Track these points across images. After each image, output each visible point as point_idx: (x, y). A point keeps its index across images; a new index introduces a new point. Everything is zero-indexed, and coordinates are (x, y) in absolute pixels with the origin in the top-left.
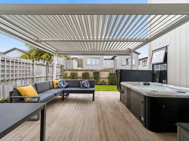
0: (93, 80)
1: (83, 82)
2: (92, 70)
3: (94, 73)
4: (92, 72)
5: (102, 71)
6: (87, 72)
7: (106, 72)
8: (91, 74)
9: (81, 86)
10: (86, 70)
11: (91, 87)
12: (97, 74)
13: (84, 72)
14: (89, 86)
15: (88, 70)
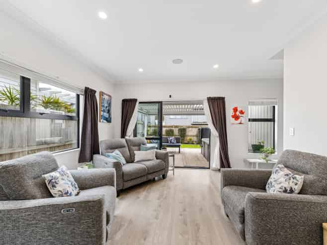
0: (179, 137)
1: (171, 138)
2: (176, 127)
3: (179, 130)
4: (177, 129)
5: (189, 127)
6: (171, 128)
7: (194, 129)
8: (176, 131)
9: (169, 142)
10: (169, 127)
11: (177, 143)
12: (183, 131)
13: (168, 129)
14: (175, 142)
15: (172, 127)
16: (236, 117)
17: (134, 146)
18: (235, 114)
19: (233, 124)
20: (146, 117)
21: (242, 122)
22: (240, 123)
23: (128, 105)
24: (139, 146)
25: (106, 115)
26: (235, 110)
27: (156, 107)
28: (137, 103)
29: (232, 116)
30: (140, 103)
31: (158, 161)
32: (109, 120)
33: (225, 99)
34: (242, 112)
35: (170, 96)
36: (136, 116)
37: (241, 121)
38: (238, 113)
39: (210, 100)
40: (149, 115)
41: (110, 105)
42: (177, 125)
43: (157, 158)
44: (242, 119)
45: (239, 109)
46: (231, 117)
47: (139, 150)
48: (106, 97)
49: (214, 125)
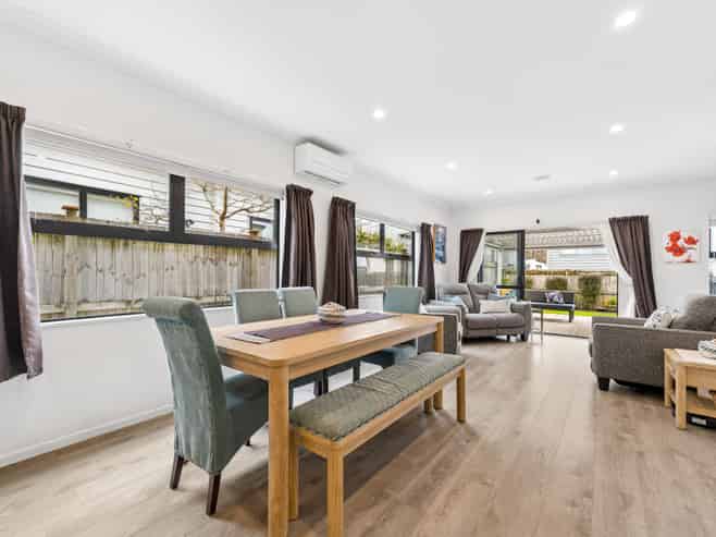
1: (552, 294)
2: (575, 273)
3: (580, 280)
4: (576, 278)
6: (562, 276)
8: (573, 285)
9: (548, 300)
10: (555, 273)
11: (566, 303)
13: (551, 277)
14: (561, 301)
15: (563, 273)
16: (677, 251)
17: (480, 293)
18: (675, 245)
19: (670, 263)
20: (500, 254)
21: (692, 259)
22: (688, 261)
23: (470, 239)
24: (487, 294)
25: (441, 253)
26: (675, 237)
27: (513, 240)
28: (484, 234)
29: (667, 248)
30: (488, 234)
31: (515, 314)
32: (443, 260)
33: (650, 219)
34: (691, 241)
35: (538, 221)
36: (482, 253)
37: (690, 256)
38: (681, 243)
39: (615, 223)
40: (506, 249)
41: (444, 239)
42: (577, 269)
43: (513, 311)
44: (691, 253)
45: (685, 235)
46: (665, 251)
47: (487, 299)
48: (440, 230)
49: (624, 265)
